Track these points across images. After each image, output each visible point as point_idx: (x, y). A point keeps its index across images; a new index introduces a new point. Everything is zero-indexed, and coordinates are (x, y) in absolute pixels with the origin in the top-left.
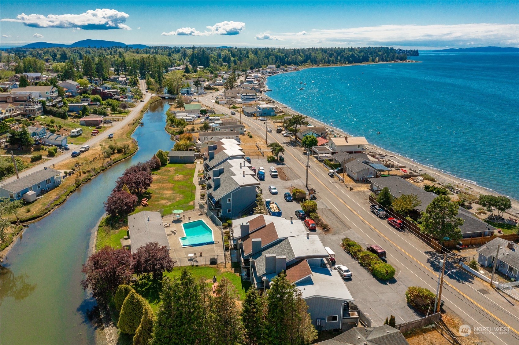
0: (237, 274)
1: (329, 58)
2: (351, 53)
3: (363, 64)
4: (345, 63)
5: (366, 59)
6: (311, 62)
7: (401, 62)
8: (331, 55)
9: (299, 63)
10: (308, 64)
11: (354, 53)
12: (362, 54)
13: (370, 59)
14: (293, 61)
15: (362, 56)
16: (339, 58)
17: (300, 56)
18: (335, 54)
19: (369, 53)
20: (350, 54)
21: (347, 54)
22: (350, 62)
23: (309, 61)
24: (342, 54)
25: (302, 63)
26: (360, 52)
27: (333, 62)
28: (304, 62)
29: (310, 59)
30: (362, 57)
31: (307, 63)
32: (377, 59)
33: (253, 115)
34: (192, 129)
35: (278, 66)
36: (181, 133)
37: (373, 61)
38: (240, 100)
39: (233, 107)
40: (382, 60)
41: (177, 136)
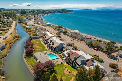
0: (69, 65)
2: (59, 11)
4: (58, 13)
5: (62, 12)
6: (50, 13)
8: (55, 11)
9: (48, 13)
14: (46, 12)
17: (48, 11)
24: (57, 11)
26: (61, 10)
27: (55, 13)
33: (45, 26)
34: (33, 30)
35: (43, 14)
36: (30, 31)
37: (64, 12)
38: (40, 22)
39: (39, 24)
40: (66, 12)
41: (30, 32)
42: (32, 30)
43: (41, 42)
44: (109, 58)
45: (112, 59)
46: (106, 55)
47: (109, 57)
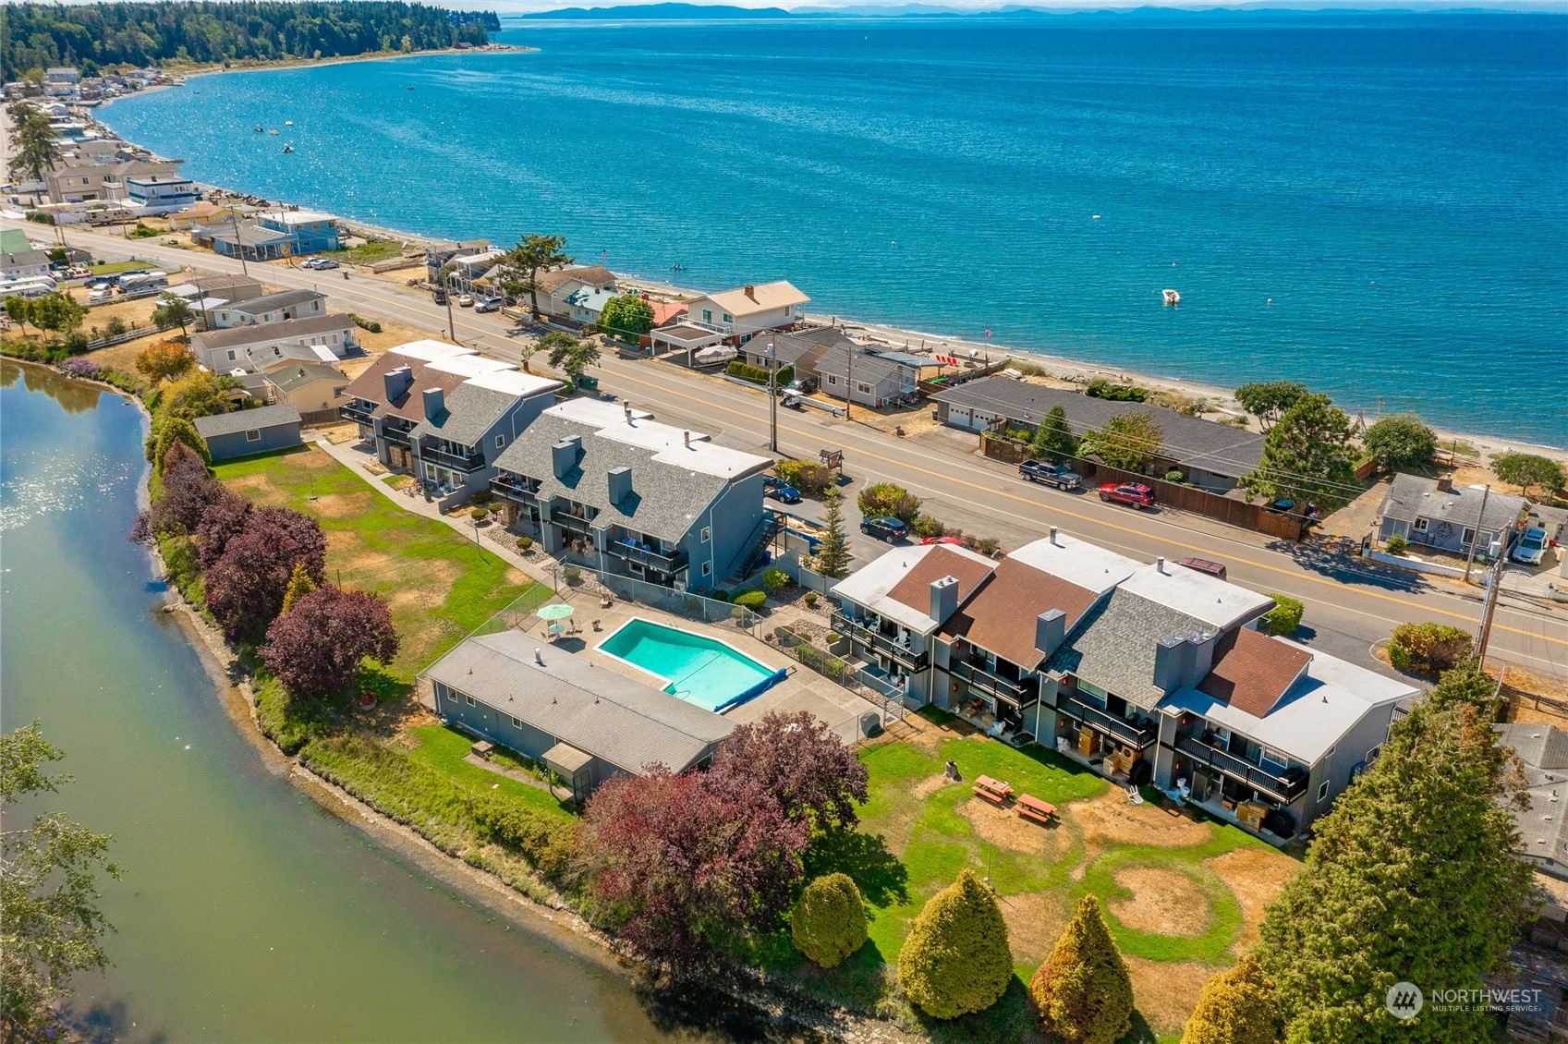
0: (976, 736)
1: (252, 39)
2: (317, 21)
3: (368, 58)
4: (312, 57)
5: (369, 43)
6: (191, 52)
7: (477, 48)
8: (254, 29)
9: (148, 57)
10: (180, 59)
11: (328, 21)
12: (353, 24)
13: (386, 41)
14: (124, 49)
15: (354, 31)
16: (282, 37)
17: (144, 31)
18: (266, 24)
19: (372, 22)
20: (315, 25)
21: (308, 26)
22: (327, 53)
23: (183, 49)
24: (287, 25)
25: (157, 56)
26: (346, 19)
27: (265, 52)
28: (165, 52)
29: (182, 41)
30: (357, 33)
31: (175, 56)
32: (406, 40)
33: (265, 253)
34: (117, 329)
35: (91, 72)
36: (79, 347)
37: (396, 46)
38: (129, 204)
39: (144, 233)
40: (418, 43)
41: (76, 361)
42: (102, 326)
43: (376, 482)
44: (1331, 582)
45: (1372, 582)
46: (1273, 546)
47: (1323, 572)
